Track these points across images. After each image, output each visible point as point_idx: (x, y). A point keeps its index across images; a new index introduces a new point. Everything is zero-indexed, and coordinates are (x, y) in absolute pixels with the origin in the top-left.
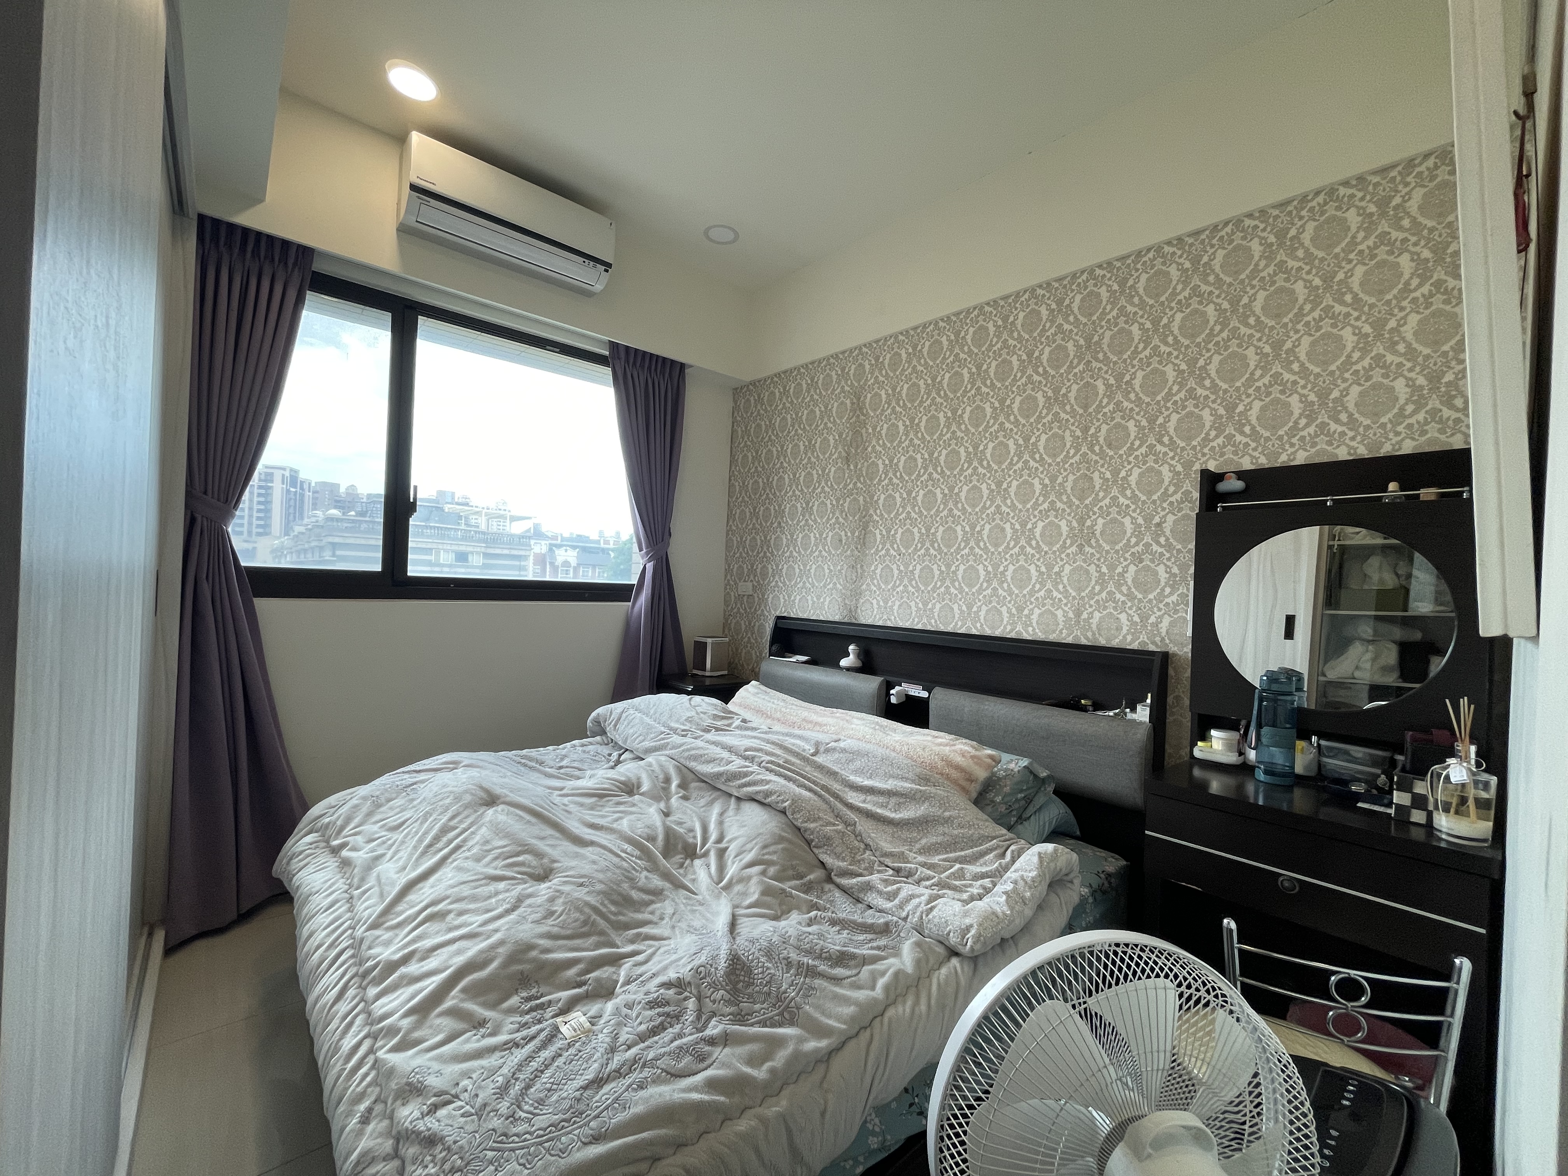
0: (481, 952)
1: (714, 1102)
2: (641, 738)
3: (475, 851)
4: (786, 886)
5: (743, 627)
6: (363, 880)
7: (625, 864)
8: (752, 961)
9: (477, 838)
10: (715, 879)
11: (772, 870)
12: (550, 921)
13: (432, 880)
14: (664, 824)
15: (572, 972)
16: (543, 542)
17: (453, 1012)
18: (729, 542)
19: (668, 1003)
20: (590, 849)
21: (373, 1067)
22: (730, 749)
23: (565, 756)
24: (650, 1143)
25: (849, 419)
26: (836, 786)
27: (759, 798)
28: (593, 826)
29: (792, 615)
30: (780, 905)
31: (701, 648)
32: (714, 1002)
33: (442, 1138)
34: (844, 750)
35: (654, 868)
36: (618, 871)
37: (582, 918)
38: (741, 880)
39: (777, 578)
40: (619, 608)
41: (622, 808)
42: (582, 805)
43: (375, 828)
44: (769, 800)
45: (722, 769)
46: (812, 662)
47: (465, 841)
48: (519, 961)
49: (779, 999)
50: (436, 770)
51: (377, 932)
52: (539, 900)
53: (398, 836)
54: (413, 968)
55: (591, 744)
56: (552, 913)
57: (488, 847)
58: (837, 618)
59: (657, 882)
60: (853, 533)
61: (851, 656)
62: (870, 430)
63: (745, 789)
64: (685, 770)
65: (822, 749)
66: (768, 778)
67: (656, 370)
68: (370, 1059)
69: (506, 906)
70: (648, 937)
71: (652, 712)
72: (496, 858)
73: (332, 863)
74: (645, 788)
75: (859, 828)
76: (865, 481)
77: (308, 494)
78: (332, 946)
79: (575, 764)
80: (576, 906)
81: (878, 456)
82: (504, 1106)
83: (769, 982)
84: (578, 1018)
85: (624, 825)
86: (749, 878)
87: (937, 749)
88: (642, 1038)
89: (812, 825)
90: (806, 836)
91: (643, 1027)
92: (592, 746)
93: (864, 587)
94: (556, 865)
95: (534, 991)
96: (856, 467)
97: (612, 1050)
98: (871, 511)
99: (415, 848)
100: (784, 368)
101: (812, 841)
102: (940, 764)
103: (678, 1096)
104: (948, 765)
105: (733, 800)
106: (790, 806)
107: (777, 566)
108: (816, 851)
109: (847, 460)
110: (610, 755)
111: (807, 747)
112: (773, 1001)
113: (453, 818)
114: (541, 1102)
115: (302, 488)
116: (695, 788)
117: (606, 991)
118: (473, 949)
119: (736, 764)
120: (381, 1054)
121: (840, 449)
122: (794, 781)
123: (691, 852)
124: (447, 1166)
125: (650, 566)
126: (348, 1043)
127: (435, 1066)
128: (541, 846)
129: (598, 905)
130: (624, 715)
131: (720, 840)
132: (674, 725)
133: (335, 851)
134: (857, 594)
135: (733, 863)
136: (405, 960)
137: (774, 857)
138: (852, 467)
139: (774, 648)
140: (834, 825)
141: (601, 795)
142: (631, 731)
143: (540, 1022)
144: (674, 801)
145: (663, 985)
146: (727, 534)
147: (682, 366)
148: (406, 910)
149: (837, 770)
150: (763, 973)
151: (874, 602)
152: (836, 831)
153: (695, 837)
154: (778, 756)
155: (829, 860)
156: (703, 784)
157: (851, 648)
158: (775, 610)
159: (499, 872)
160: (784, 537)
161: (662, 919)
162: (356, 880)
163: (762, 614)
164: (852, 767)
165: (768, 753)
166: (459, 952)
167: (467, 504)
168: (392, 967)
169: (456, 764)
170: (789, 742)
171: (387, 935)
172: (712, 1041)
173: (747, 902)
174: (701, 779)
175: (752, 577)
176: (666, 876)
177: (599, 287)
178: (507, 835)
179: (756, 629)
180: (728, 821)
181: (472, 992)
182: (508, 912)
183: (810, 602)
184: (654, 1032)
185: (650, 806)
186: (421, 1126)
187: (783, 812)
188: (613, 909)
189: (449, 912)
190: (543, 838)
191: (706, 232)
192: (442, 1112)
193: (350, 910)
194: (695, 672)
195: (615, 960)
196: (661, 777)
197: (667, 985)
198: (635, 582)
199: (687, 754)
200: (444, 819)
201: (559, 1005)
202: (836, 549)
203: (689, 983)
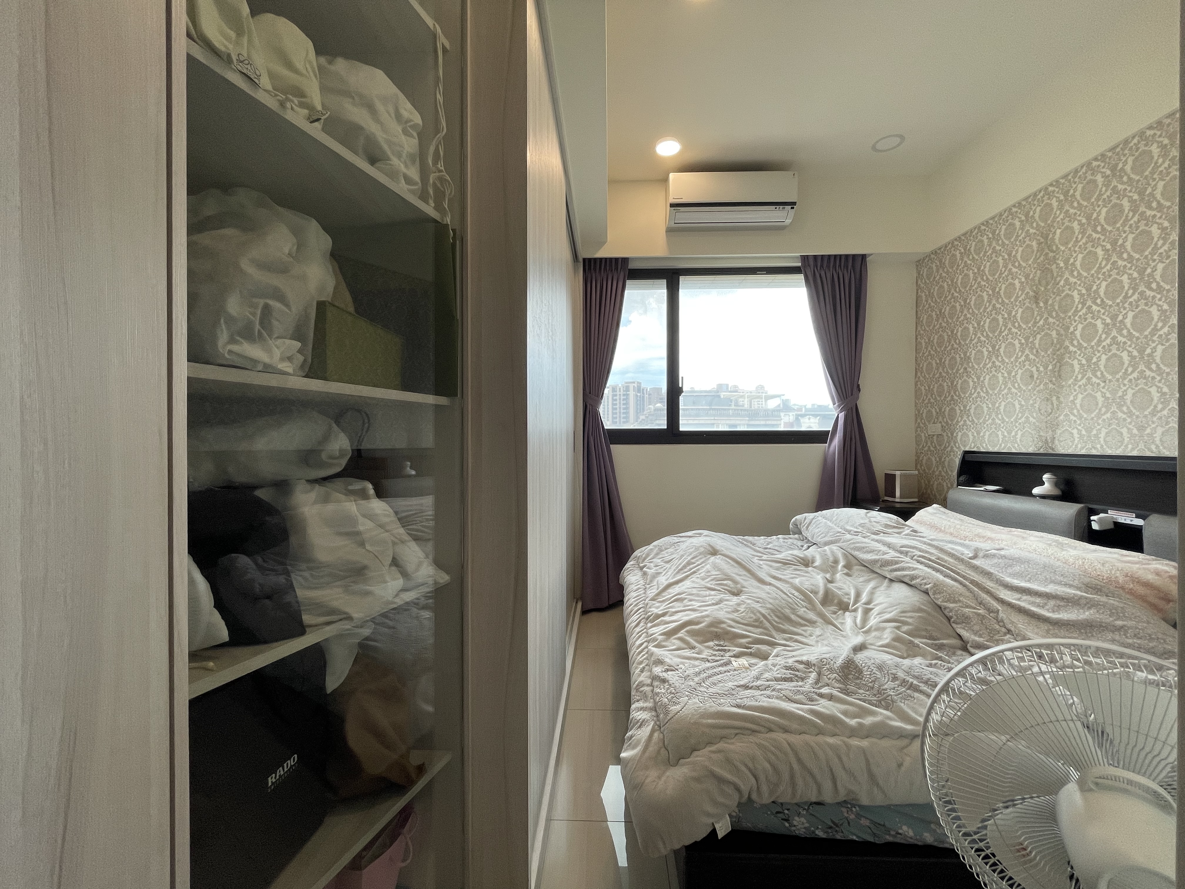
0: (697, 617)
1: (813, 720)
2: (823, 535)
3: (702, 575)
4: (917, 641)
5: (934, 462)
6: (651, 581)
7: (790, 600)
8: (864, 667)
9: (704, 569)
10: (859, 626)
11: (905, 628)
12: (736, 614)
13: (680, 585)
14: (825, 585)
15: (743, 641)
16: (791, 414)
17: (680, 639)
18: (917, 392)
19: (798, 671)
20: (768, 587)
21: (647, 653)
22: (889, 545)
23: (770, 543)
24: (768, 720)
25: (1036, 259)
26: (989, 584)
27: (906, 580)
28: (774, 578)
29: (982, 450)
30: (907, 650)
31: (890, 479)
32: (829, 679)
33: (668, 681)
34: (1004, 557)
35: (812, 607)
36: (783, 601)
37: (754, 617)
38: (877, 629)
39: (965, 418)
40: (818, 448)
41: (798, 572)
42: (771, 566)
43: (659, 561)
44: (914, 582)
45: (877, 557)
46: (1006, 491)
47: (698, 570)
48: (717, 627)
49: (879, 693)
50: (690, 537)
51: (654, 602)
52: (731, 603)
53: (668, 566)
54: (667, 618)
55: (790, 538)
56: (738, 611)
57: (709, 574)
58: (1031, 450)
59: (812, 616)
60: (1046, 368)
61: (1047, 485)
62: (1062, 265)
63: (895, 573)
64: (850, 557)
65: (981, 554)
66: (915, 566)
67: (840, 266)
68: (646, 650)
69: (713, 602)
70: (797, 641)
71: (834, 519)
72: (712, 580)
73: (640, 574)
74: (817, 564)
75: (1001, 615)
76: (1058, 315)
77: (646, 396)
78: (636, 605)
79: (776, 548)
80: (753, 611)
81: (1072, 287)
82: (696, 679)
83: (874, 681)
84: (743, 661)
85: (797, 581)
86: (884, 629)
87: (1120, 565)
88: (777, 680)
89: (952, 605)
90: (946, 612)
91: (779, 676)
92: (792, 539)
93: (1062, 417)
94: (744, 589)
95: (722, 643)
96: (1046, 303)
97: (758, 678)
98: (1067, 343)
99: (675, 570)
100: (963, 231)
101: (951, 617)
102: (1121, 580)
103: (788, 708)
104: (1133, 582)
105: (887, 580)
106: (931, 588)
107: (965, 407)
108: (954, 625)
109: (1036, 299)
110: (802, 546)
111: (966, 552)
112: (875, 692)
113: (693, 558)
114: (715, 684)
115: (643, 393)
116: (857, 570)
117: (764, 657)
118: (693, 615)
119: (892, 555)
120: (649, 647)
121: (1027, 290)
122: (941, 572)
123: (844, 607)
124: (669, 691)
125: (842, 416)
126: (638, 642)
127: (670, 656)
128: (738, 578)
129: (766, 614)
130: (814, 520)
131: (868, 603)
132: (848, 528)
133: (641, 568)
134: (1053, 426)
135: (875, 618)
136: (664, 615)
137: (910, 620)
138: (1042, 304)
139: (961, 479)
140: (975, 608)
141: (785, 563)
142: (817, 530)
143: (722, 656)
144: (838, 576)
145: (797, 661)
146: (916, 385)
147: (864, 257)
148: (667, 595)
149: (992, 571)
150: (870, 675)
151: (1075, 432)
152: (976, 613)
153: (849, 599)
154: (931, 554)
155: (965, 634)
156: (863, 568)
157: (1046, 477)
158: (965, 446)
159: (712, 586)
160: (970, 381)
161: (811, 636)
162: (648, 581)
163: (952, 450)
164: (1010, 570)
165: (920, 550)
166: (687, 615)
167: (736, 392)
168: (658, 616)
169: (700, 534)
170: (948, 547)
171: (658, 605)
172: (821, 696)
173: (880, 643)
174: (862, 564)
175: (940, 419)
176: (821, 615)
177: (788, 221)
178: (719, 570)
179: (946, 464)
180: (878, 593)
181: (691, 633)
182: (713, 604)
183: (1001, 437)
184: (785, 680)
185: (818, 574)
186: (661, 674)
187: (926, 592)
188: (776, 619)
189: (686, 599)
190: (740, 575)
191: (874, 148)
192: (669, 673)
193: (645, 593)
194: (886, 498)
195: (773, 644)
196: (831, 559)
197: (801, 662)
198: (830, 429)
199: (852, 546)
200: (689, 558)
201: (734, 652)
202: (1026, 385)
203: (814, 665)
